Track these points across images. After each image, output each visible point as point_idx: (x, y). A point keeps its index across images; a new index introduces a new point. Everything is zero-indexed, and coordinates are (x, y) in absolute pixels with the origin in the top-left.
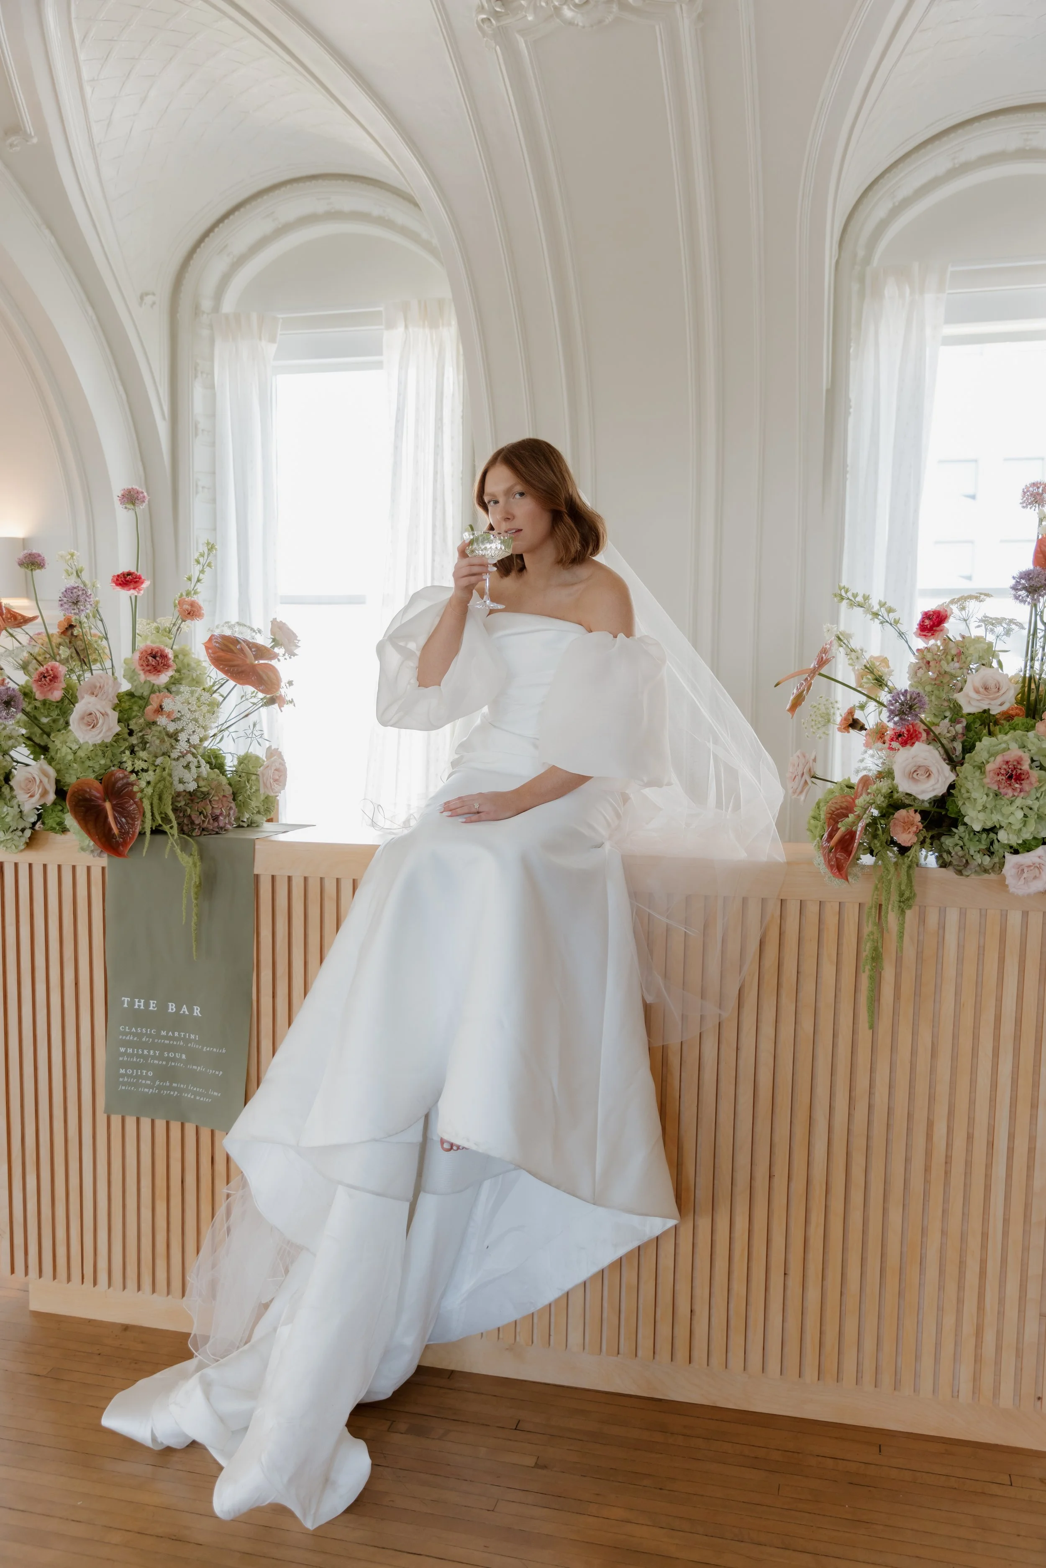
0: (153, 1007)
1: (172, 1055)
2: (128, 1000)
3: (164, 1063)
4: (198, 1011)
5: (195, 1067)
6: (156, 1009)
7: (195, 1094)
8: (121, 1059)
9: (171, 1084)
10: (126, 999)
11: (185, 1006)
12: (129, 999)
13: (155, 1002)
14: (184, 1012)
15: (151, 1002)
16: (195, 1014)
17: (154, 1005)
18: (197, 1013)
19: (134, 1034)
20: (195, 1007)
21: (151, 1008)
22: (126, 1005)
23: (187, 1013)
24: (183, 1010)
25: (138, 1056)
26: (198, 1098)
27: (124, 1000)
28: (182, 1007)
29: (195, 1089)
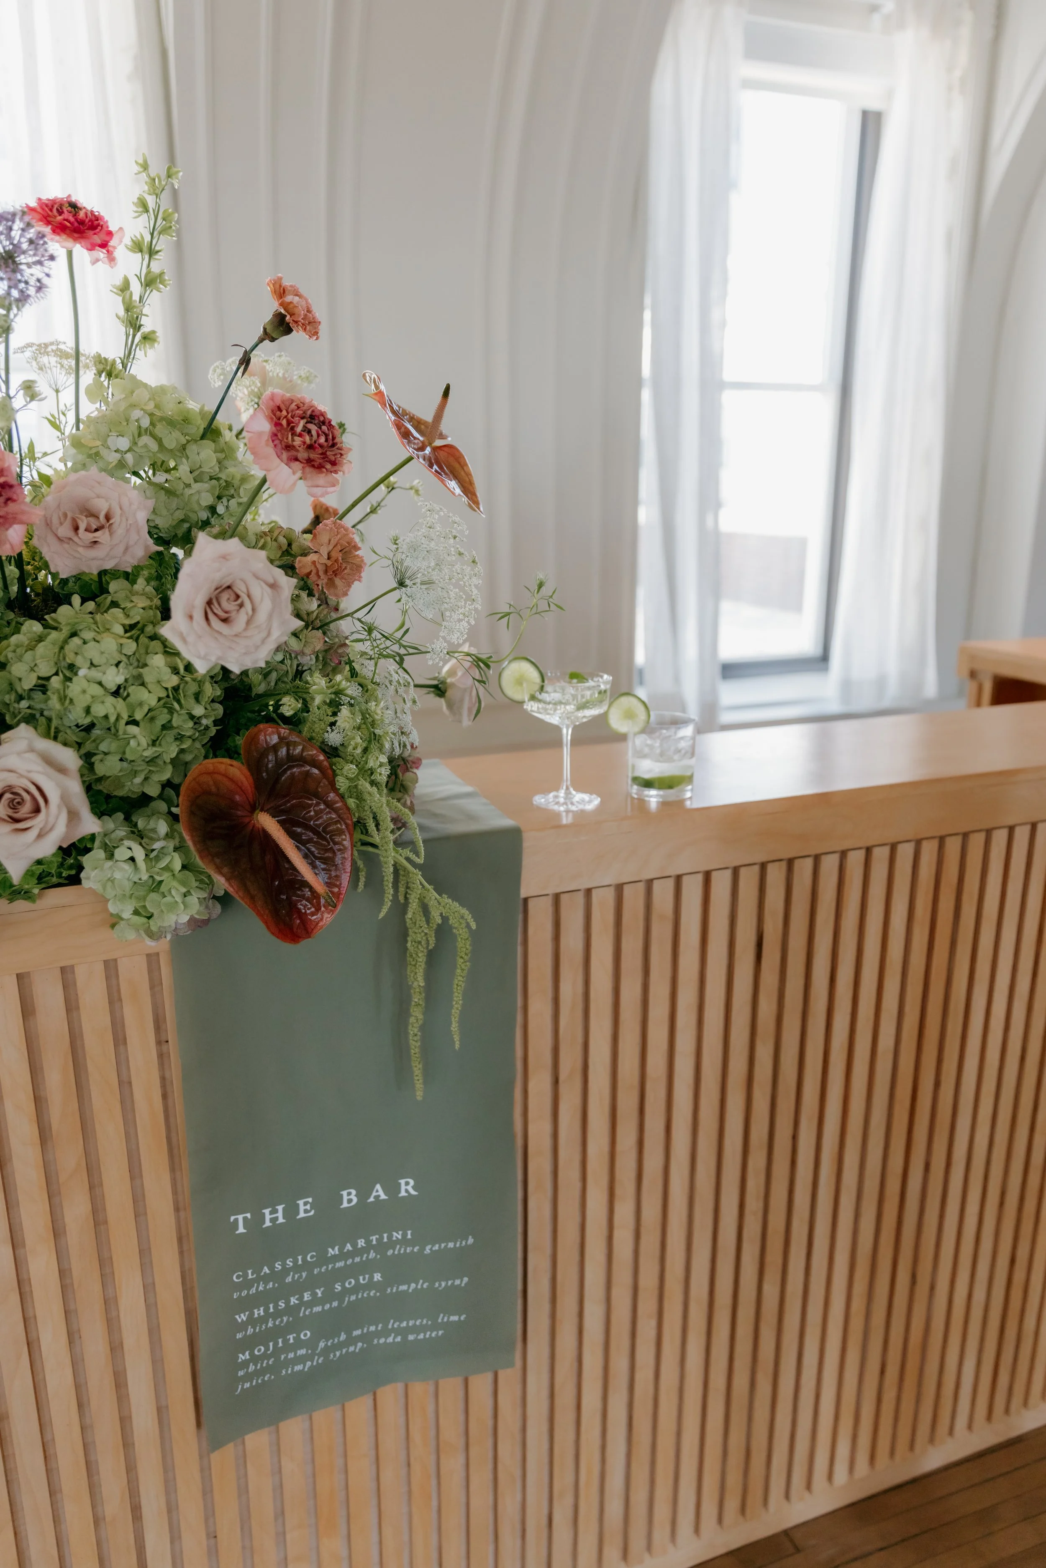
0: (306, 1211)
1: (350, 1283)
2: (245, 1219)
3: (335, 1304)
4: (409, 1188)
5: (404, 1288)
6: (312, 1213)
7: (404, 1332)
8: (239, 1336)
9: (349, 1334)
10: (240, 1218)
11: (378, 1187)
12: (248, 1215)
13: (310, 1200)
14: (377, 1197)
15: (301, 1202)
16: (403, 1193)
17: (308, 1207)
18: (407, 1191)
19: (266, 1279)
20: (402, 1182)
21: (302, 1215)
22: (241, 1230)
23: (383, 1196)
24: (374, 1194)
25: (278, 1314)
26: (411, 1337)
27: (236, 1220)
28: (374, 1187)
29: (404, 1324)
